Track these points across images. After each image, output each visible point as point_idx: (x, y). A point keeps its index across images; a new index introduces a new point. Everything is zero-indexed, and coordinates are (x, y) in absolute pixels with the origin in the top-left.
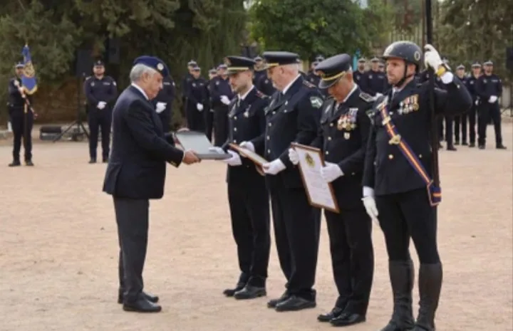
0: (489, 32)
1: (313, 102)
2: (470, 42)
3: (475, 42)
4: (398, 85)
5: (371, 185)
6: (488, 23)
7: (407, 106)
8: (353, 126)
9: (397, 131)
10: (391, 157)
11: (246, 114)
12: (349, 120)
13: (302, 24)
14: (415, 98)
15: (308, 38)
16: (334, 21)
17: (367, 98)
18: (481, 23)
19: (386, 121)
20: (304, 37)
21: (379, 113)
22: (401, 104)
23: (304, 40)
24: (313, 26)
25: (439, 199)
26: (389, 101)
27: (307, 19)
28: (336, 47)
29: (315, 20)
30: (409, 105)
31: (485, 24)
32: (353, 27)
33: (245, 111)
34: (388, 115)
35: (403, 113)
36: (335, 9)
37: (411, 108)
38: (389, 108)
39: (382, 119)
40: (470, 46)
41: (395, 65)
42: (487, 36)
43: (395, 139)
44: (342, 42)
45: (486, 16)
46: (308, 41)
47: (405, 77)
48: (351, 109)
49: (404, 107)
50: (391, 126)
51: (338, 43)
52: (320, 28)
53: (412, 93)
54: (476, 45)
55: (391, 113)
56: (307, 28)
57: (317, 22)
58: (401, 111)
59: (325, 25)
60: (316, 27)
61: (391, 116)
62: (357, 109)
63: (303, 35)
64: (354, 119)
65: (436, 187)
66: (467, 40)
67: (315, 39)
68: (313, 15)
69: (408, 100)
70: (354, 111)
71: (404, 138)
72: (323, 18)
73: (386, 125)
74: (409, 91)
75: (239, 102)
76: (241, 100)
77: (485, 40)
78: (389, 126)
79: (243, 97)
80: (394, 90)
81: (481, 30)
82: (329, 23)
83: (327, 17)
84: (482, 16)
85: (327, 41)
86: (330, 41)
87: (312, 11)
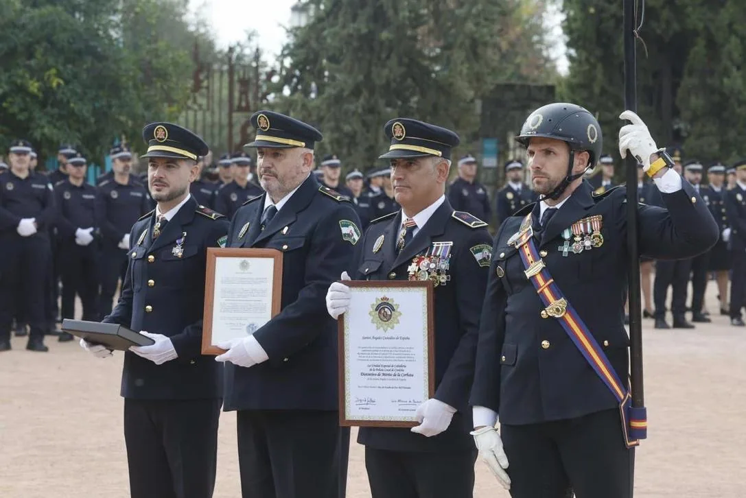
0: (371, 110)
1: (345, 230)
2: (337, 129)
3: (347, 128)
4: (553, 195)
5: (492, 403)
6: (372, 92)
7: (578, 239)
8: (443, 279)
9: (559, 291)
10: (545, 344)
11: (178, 251)
12: (432, 266)
13: (11, 82)
14: (595, 223)
15: (22, 110)
16: (75, 76)
17: (470, 221)
18: (356, 93)
19: (534, 269)
20: (15, 109)
21: (515, 253)
22: (567, 235)
23: (14, 115)
24: (34, 86)
25: (642, 433)
26: (536, 227)
27: (21, 72)
28: (79, 130)
29: (37, 73)
30: (582, 236)
31: (365, 93)
32: (115, 88)
33: (175, 245)
34: (537, 257)
35: (570, 253)
36: (79, 53)
37: (588, 243)
38: (537, 243)
39: (523, 267)
40: (336, 135)
41: (548, 152)
42: (369, 118)
43: (556, 307)
44: (92, 120)
45: (368, 76)
46: (22, 117)
47: (569, 179)
48: (435, 244)
49: (572, 240)
50: (546, 281)
51: (85, 123)
52: (47, 91)
53: (587, 213)
54: (347, 135)
55: (544, 253)
56: (21, 90)
57: (40, 79)
58: (565, 249)
59: (59, 85)
60: (39, 90)
61: (544, 259)
62: (451, 243)
63: (12, 103)
64: (444, 265)
65: (637, 409)
66: (332, 124)
67: (37, 114)
68: (33, 62)
69: (580, 227)
70: (443, 247)
71: (573, 306)
72: (53, 71)
73: (533, 277)
74: (580, 207)
75: (158, 225)
76: (164, 222)
77: (364, 123)
78: (540, 279)
79: (169, 216)
80: (544, 206)
81: (358, 105)
82: (67, 82)
83: (61, 68)
84: (361, 78)
85: (61, 117)
86: (69, 118)
87: (31, 56)
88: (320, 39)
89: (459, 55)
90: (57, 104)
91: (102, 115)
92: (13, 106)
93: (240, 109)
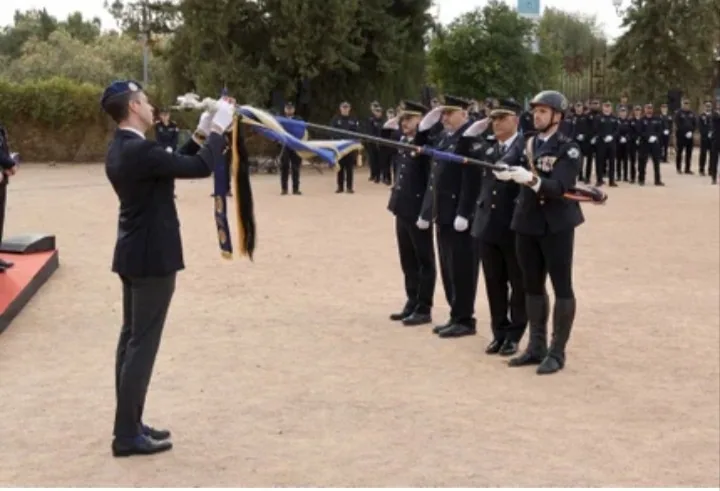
0: (652, 76)
2: (634, 85)
3: (639, 85)
6: (652, 68)
13: (478, 68)
15: (483, 80)
16: (507, 64)
18: (644, 68)
23: (479, 82)
24: (488, 70)
27: (482, 63)
29: (489, 63)
32: (525, 70)
36: (508, 54)
40: (634, 88)
41: (543, 111)
42: (650, 80)
44: (514, 84)
45: (650, 60)
46: (483, 83)
47: (552, 124)
52: (494, 72)
54: (639, 88)
56: (481, 71)
57: (491, 66)
59: (499, 69)
60: (490, 71)
66: (631, 83)
67: (489, 82)
68: (488, 59)
72: (497, 62)
77: (648, 83)
81: (644, 74)
82: (503, 67)
83: (500, 61)
84: (646, 61)
85: (500, 84)
86: (503, 83)
87: (487, 55)
88: (627, 43)
89: (694, 49)
90: (499, 77)
91: (519, 81)
92: (480, 78)
93: (596, 76)
